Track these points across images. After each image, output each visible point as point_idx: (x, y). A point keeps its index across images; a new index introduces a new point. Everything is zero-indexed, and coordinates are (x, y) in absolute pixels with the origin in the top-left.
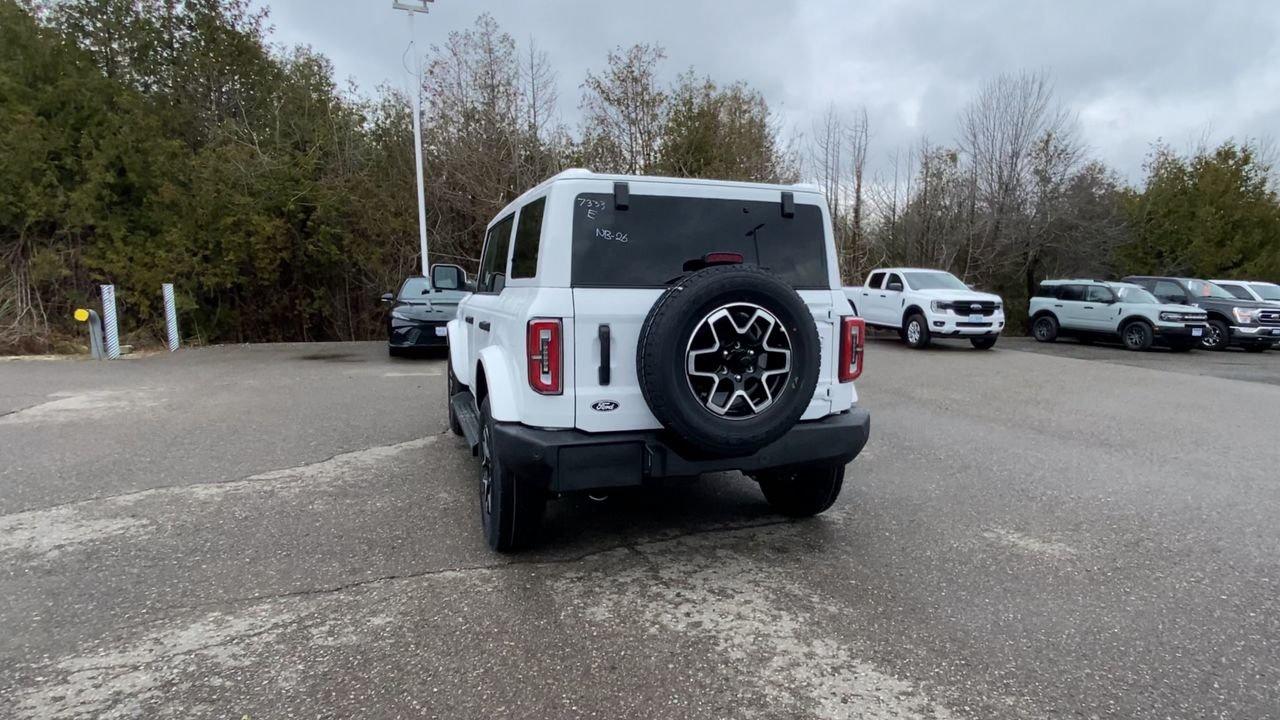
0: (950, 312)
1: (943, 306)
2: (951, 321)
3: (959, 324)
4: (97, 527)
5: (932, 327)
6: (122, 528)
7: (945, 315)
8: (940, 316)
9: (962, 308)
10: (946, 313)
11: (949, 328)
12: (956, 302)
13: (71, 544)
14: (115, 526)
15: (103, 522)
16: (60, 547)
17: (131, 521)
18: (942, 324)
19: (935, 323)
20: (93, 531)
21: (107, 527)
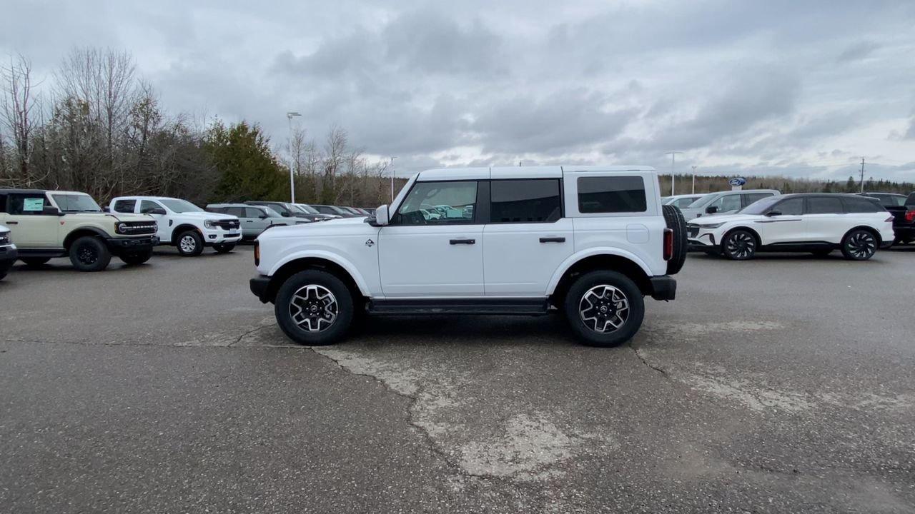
0: (219, 228)
1: (214, 224)
2: (220, 234)
3: (226, 236)
5: (207, 239)
7: (215, 230)
8: (212, 231)
9: (225, 224)
10: (215, 228)
11: (219, 239)
12: (221, 221)
18: (214, 236)
19: (210, 236)
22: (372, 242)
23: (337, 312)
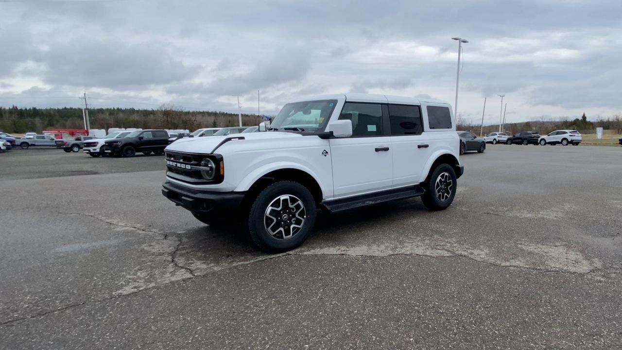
4: (539, 249)
6: (529, 246)
13: (551, 246)
14: (532, 248)
15: (536, 251)
16: (556, 246)
17: (524, 248)
20: (541, 248)
21: (535, 248)
22: (327, 153)
23: (305, 217)
